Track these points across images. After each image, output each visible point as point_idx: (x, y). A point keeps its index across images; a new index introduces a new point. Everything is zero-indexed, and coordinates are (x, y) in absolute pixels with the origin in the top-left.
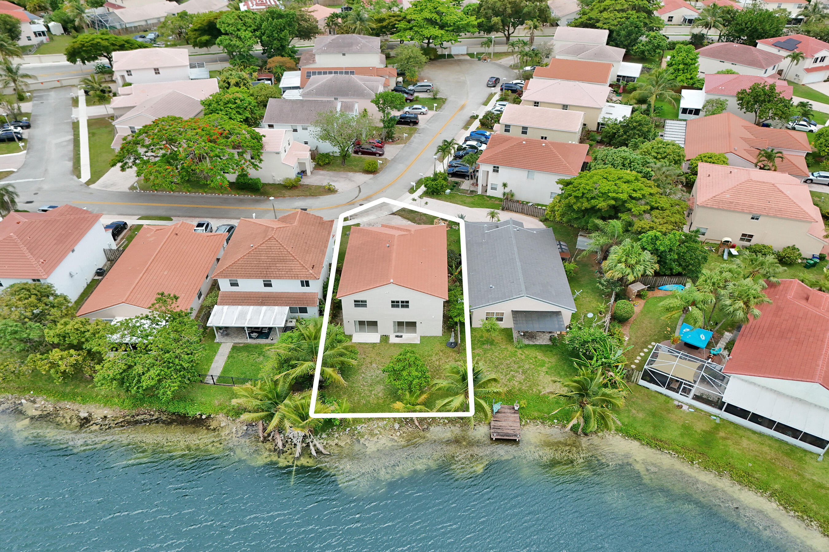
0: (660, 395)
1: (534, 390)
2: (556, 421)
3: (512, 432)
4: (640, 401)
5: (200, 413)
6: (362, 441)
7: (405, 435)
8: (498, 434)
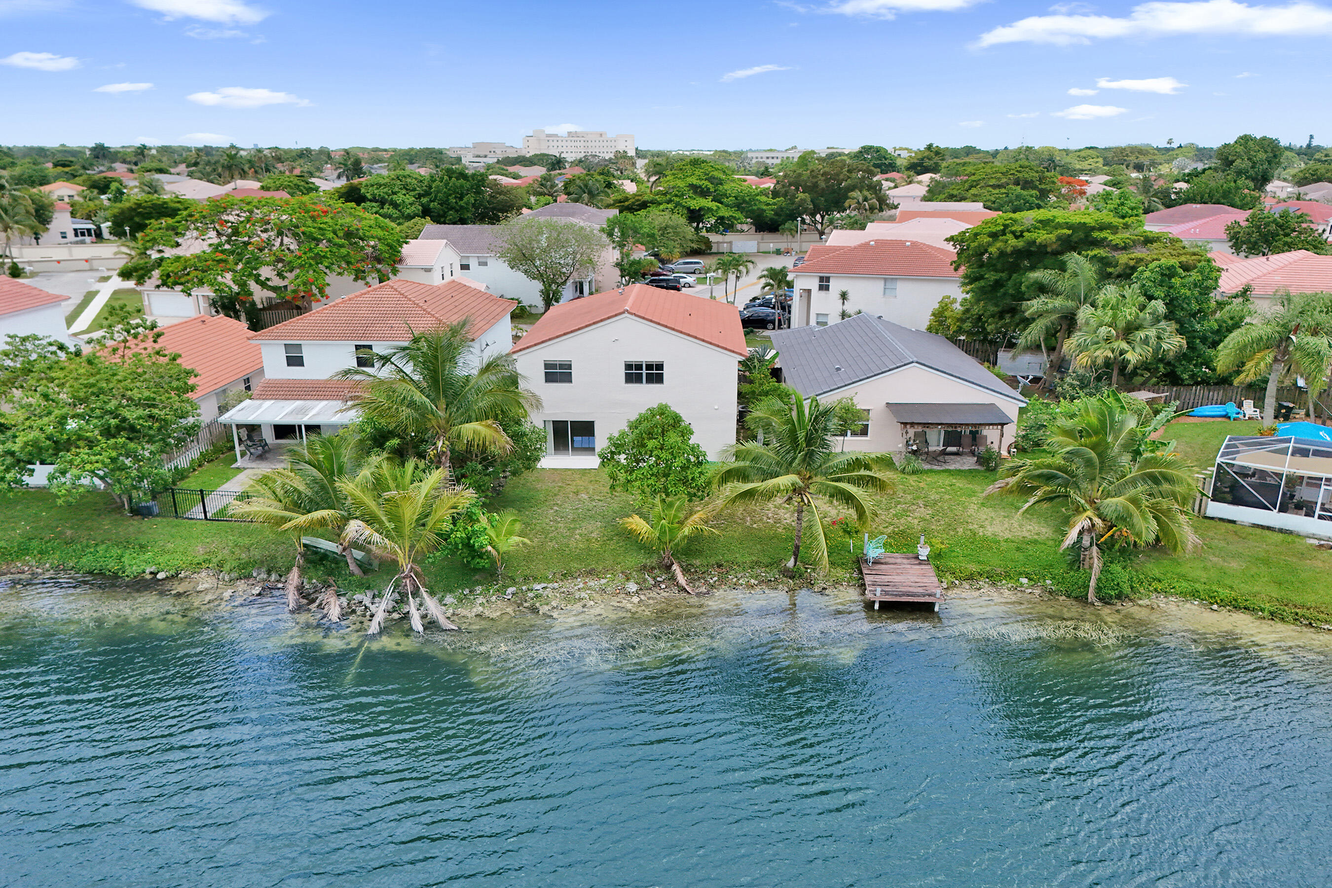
0: (1267, 532)
1: (960, 530)
2: (1024, 581)
3: (920, 590)
4: (1222, 544)
5: (153, 569)
6: (544, 609)
7: (651, 602)
8: (886, 593)
